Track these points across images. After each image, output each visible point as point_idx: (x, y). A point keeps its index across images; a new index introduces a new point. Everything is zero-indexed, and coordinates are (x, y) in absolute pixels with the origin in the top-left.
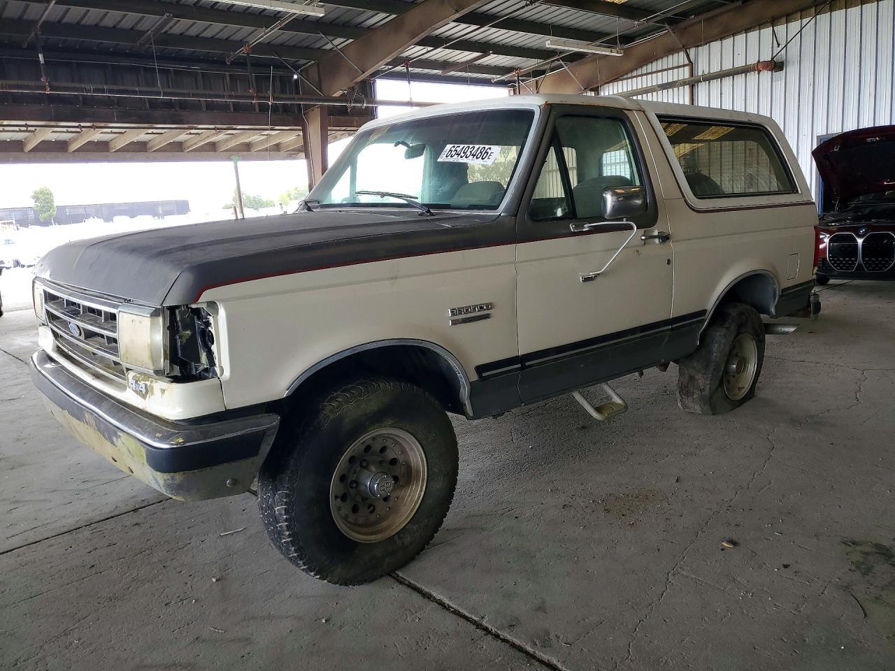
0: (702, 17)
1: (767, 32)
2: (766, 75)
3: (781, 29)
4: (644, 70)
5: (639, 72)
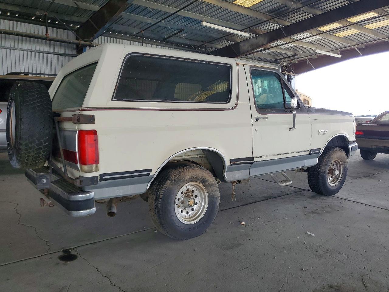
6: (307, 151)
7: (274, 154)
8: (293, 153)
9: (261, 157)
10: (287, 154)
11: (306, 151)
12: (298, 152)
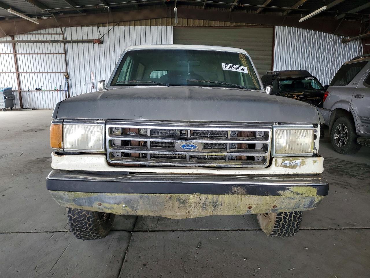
0: (69, 15)
1: (95, 28)
2: (97, 45)
3: (101, 28)
4: (39, 32)
5: (36, 32)
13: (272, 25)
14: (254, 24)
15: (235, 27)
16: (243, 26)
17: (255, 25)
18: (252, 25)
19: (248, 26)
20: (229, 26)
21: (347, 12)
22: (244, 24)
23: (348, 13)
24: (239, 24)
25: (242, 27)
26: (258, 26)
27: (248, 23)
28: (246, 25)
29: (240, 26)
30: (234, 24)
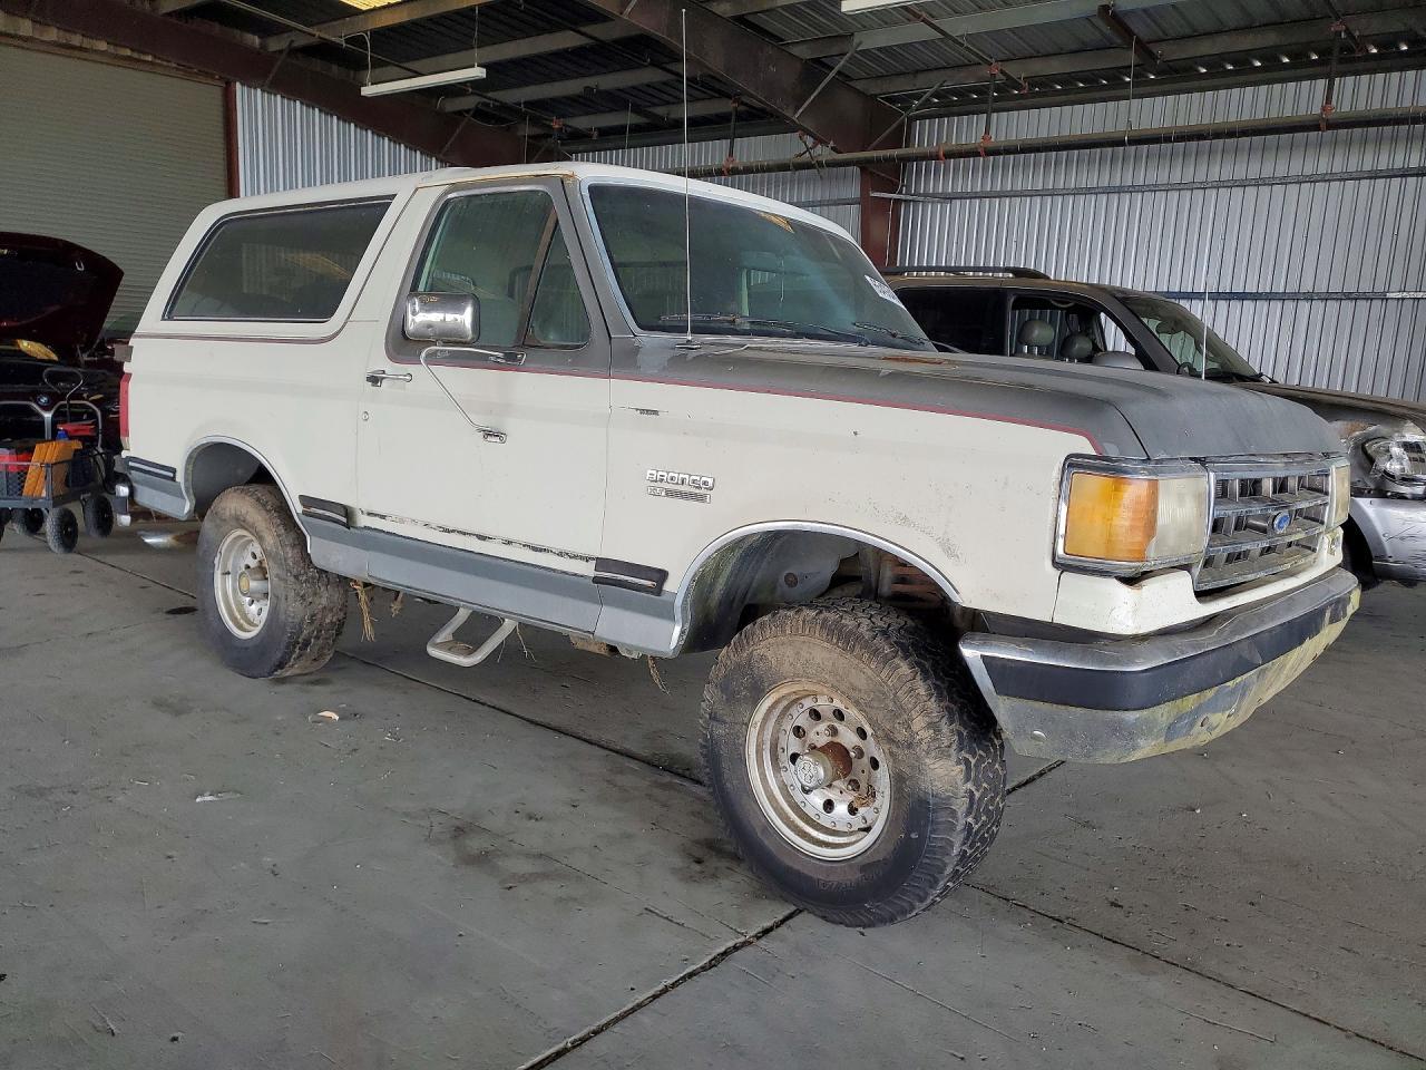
6: (587, 559)
7: (427, 520)
8: (509, 543)
9: (383, 517)
10: (482, 538)
11: (581, 558)
12: (535, 549)
13: (221, 78)
14: (147, 54)
15: (57, 50)
16: (96, 51)
17: (149, 58)
18: (136, 55)
19: (116, 57)
20: (26, 39)
21: (490, 95)
22: (102, 46)
23: (490, 99)
24: (76, 40)
25: (85, 55)
26: (160, 65)
27: (116, 45)
28: (112, 49)
29: (81, 49)
30: (52, 34)
